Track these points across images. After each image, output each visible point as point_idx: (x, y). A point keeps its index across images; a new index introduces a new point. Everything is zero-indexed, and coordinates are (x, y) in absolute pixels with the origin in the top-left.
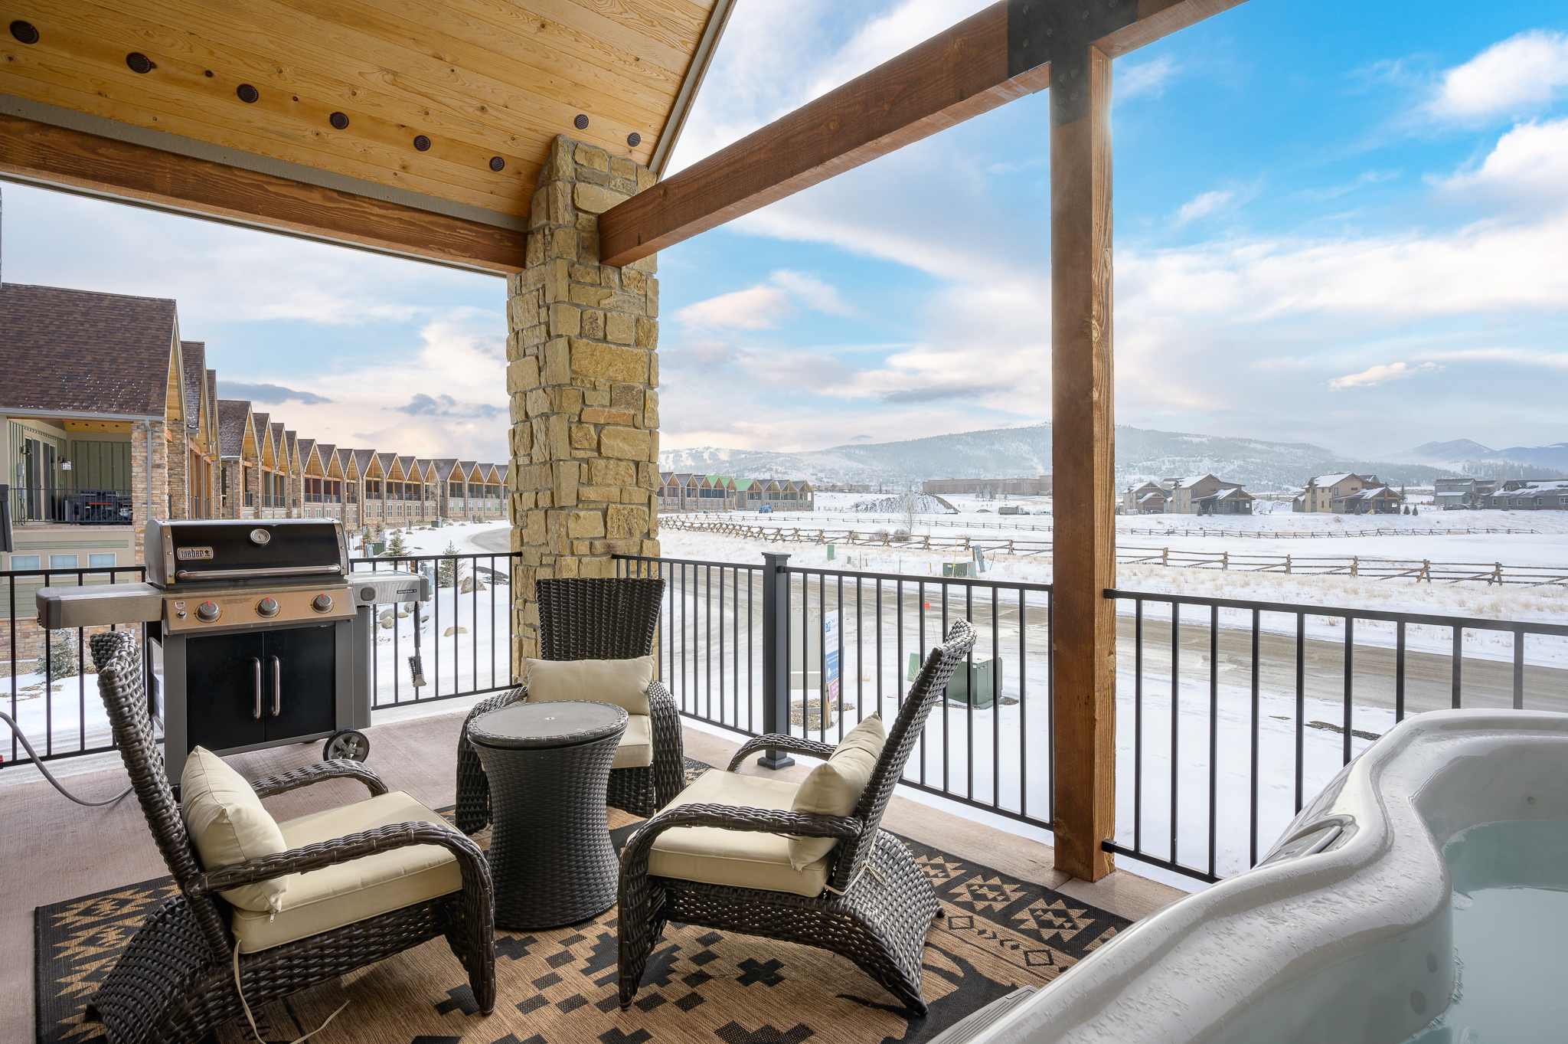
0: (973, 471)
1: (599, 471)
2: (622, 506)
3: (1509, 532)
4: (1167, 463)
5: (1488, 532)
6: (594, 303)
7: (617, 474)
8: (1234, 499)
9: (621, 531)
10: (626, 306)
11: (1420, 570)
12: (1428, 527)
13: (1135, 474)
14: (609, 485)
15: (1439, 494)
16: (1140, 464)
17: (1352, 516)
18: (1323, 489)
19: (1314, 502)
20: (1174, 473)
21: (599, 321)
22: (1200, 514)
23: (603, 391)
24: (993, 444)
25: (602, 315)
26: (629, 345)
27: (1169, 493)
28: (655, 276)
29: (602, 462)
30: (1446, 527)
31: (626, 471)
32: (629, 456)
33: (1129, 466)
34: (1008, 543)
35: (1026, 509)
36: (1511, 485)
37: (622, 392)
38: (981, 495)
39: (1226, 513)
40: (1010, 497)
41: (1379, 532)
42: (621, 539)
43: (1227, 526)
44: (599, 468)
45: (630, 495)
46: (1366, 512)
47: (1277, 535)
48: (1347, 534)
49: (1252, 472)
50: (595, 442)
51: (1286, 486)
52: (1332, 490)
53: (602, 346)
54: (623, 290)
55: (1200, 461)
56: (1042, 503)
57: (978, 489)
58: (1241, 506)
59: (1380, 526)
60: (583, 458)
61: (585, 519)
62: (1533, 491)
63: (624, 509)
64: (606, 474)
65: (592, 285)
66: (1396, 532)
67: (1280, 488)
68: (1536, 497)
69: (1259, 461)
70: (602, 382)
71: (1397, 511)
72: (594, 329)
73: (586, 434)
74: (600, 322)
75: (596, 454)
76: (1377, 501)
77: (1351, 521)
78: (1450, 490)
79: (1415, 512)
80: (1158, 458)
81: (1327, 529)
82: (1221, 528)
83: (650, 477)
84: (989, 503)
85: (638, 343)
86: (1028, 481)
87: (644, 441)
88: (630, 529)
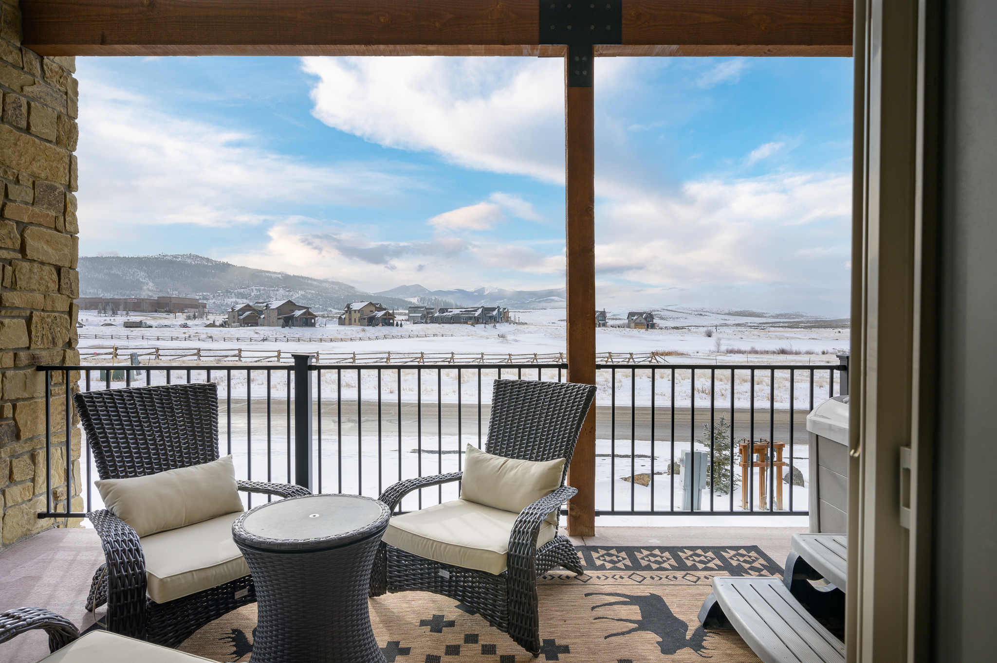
0: (92, 291)
1: (24, 275)
2: (46, 314)
3: (443, 336)
4: (255, 291)
5: (434, 336)
6: (16, 87)
7: (41, 279)
8: (305, 316)
9: (45, 341)
10: (49, 99)
11: (419, 358)
12: (407, 334)
13: (232, 298)
14: (33, 291)
15: (411, 315)
16: (236, 291)
17: (371, 327)
18: (355, 311)
19: (350, 319)
20: (260, 298)
21: (22, 108)
22: (283, 327)
23: (27, 187)
24: (111, 269)
25: (25, 103)
26: (50, 142)
27: (261, 312)
28: (74, 76)
29: (26, 265)
30: (416, 333)
31: (49, 275)
32: (53, 261)
33: (228, 292)
34: (154, 350)
35: (149, 323)
36: (442, 311)
37: (45, 191)
38: (103, 312)
39: (300, 326)
40: (131, 313)
41: (385, 337)
42: (44, 349)
43: (301, 334)
44: (24, 271)
45: (53, 302)
46: (377, 325)
47: (331, 340)
48: (369, 339)
49: (310, 299)
50: (19, 242)
51: (329, 309)
52: (360, 312)
53: (25, 137)
54: (46, 82)
55: (277, 290)
56: (161, 318)
57: (100, 306)
58: (309, 321)
59: (385, 334)
60: (5, 259)
61: (9, 327)
62: (451, 314)
63: (48, 316)
64: (30, 278)
65: (14, 66)
66: (393, 337)
67: (326, 310)
68: (452, 317)
69: (313, 292)
70: (24, 176)
71: (392, 324)
72: (17, 117)
73: (10, 233)
74: (24, 109)
75: (20, 256)
76: (383, 318)
77: (371, 331)
78: (415, 313)
79: (401, 325)
80: (249, 287)
81: (359, 336)
82: (297, 336)
83: (71, 284)
84: (112, 318)
85: (58, 142)
86: (147, 301)
87: (66, 246)
88: (53, 339)
